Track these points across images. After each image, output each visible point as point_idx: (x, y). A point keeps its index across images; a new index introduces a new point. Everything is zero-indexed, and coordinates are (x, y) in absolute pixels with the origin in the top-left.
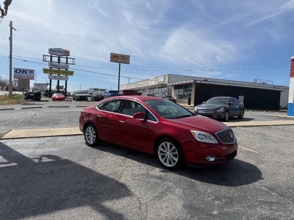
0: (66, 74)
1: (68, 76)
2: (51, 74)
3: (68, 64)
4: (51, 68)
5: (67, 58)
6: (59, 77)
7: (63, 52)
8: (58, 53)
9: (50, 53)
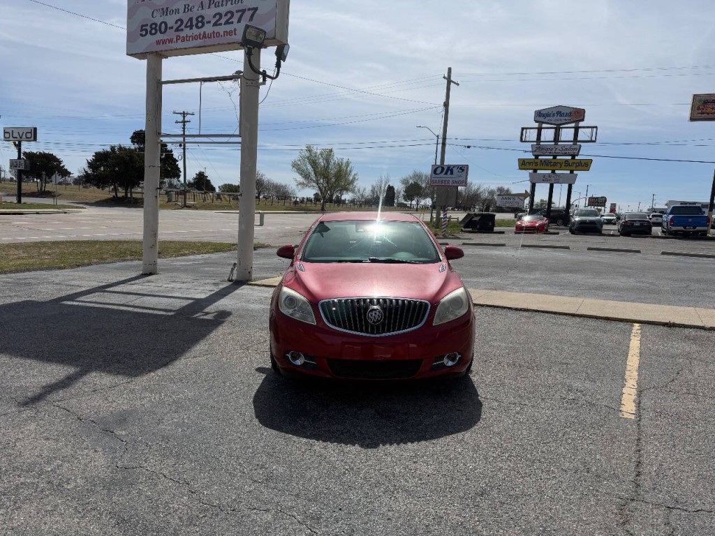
0: (572, 168)
1: (575, 172)
2: (535, 171)
3: (578, 143)
4: (537, 157)
5: (577, 129)
6: (553, 175)
7: (567, 115)
8: (555, 117)
9: (536, 121)
